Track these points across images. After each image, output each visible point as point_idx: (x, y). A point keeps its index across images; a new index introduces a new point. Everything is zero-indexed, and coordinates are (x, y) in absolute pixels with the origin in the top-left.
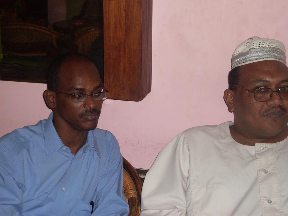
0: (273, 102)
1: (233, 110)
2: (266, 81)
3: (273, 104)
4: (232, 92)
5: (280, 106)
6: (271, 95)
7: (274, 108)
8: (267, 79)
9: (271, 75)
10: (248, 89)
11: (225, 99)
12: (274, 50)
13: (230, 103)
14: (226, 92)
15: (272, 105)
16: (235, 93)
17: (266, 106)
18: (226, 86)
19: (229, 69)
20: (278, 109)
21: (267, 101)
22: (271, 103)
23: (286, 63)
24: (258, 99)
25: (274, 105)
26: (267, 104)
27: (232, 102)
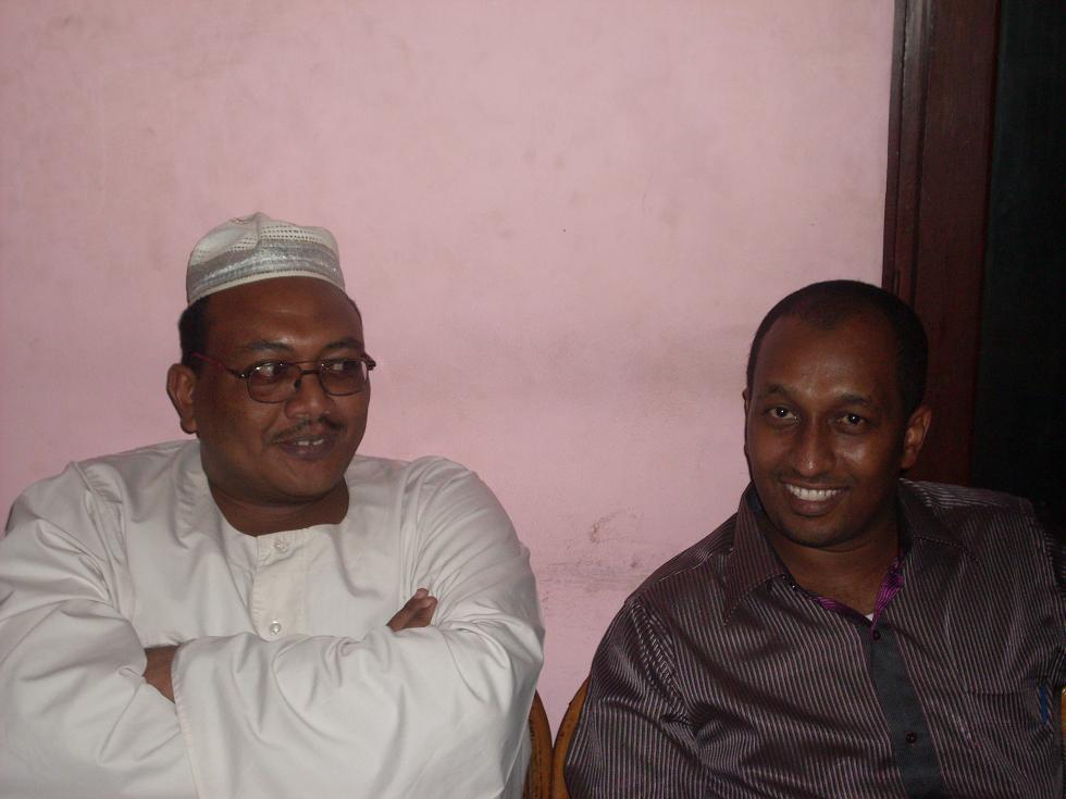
0: (302, 408)
1: (194, 426)
2: (282, 346)
3: (305, 413)
4: (189, 372)
5: (324, 419)
6: (298, 384)
7: (305, 424)
8: (285, 340)
9: (297, 327)
10: (232, 367)
11: (172, 392)
12: (309, 249)
13: (186, 404)
14: (174, 372)
15: (300, 416)
16: (199, 378)
17: (283, 417)
18: (175, 354)
19: (182, 305)
20: (320, 428)
21: (288, 402)
22: (298, 409)
23: (344, 285)
24: (259, 398)
25: (307, 415)
26: (286, 411)
27: (190, 401)
